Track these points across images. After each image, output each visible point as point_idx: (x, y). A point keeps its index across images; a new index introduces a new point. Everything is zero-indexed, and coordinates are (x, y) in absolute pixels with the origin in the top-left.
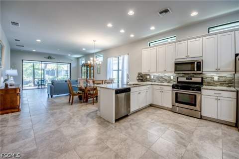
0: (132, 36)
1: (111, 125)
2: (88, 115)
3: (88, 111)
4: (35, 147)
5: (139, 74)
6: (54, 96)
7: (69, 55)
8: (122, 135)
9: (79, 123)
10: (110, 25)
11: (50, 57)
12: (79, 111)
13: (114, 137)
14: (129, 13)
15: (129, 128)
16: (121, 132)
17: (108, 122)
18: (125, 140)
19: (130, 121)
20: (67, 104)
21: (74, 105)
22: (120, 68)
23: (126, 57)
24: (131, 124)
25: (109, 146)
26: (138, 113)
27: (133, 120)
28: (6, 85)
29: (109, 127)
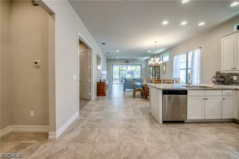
0: (202, 24)
1: (157, 124)
2: (141, 109)
3: (143, 106)
4: (102, 118)
5: (218, 73)
6: (126, 90)
7: (140, 58)
8: (163, 138)
9: (132, 113)
10: (165, 23)
11: (127, 62)
12: (137, 104)
13: (153, 135)
14: (182, 2)
15: (176, 134)
16: (164, 135)
17: (156, 121)
18: (163, 143)
19: (183, 129)
20: (132, 97)
21: (136, 99)
22: (189, 67)
23: (197, 52)
24: (180, 132)
25: (144, 140)
26: (201, 124)
27: (187, 129)
28: (101, 80)
29: (154, 125)
